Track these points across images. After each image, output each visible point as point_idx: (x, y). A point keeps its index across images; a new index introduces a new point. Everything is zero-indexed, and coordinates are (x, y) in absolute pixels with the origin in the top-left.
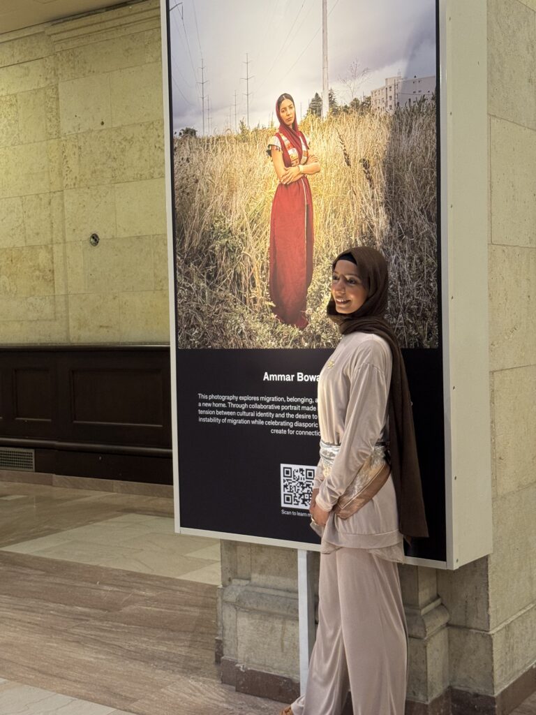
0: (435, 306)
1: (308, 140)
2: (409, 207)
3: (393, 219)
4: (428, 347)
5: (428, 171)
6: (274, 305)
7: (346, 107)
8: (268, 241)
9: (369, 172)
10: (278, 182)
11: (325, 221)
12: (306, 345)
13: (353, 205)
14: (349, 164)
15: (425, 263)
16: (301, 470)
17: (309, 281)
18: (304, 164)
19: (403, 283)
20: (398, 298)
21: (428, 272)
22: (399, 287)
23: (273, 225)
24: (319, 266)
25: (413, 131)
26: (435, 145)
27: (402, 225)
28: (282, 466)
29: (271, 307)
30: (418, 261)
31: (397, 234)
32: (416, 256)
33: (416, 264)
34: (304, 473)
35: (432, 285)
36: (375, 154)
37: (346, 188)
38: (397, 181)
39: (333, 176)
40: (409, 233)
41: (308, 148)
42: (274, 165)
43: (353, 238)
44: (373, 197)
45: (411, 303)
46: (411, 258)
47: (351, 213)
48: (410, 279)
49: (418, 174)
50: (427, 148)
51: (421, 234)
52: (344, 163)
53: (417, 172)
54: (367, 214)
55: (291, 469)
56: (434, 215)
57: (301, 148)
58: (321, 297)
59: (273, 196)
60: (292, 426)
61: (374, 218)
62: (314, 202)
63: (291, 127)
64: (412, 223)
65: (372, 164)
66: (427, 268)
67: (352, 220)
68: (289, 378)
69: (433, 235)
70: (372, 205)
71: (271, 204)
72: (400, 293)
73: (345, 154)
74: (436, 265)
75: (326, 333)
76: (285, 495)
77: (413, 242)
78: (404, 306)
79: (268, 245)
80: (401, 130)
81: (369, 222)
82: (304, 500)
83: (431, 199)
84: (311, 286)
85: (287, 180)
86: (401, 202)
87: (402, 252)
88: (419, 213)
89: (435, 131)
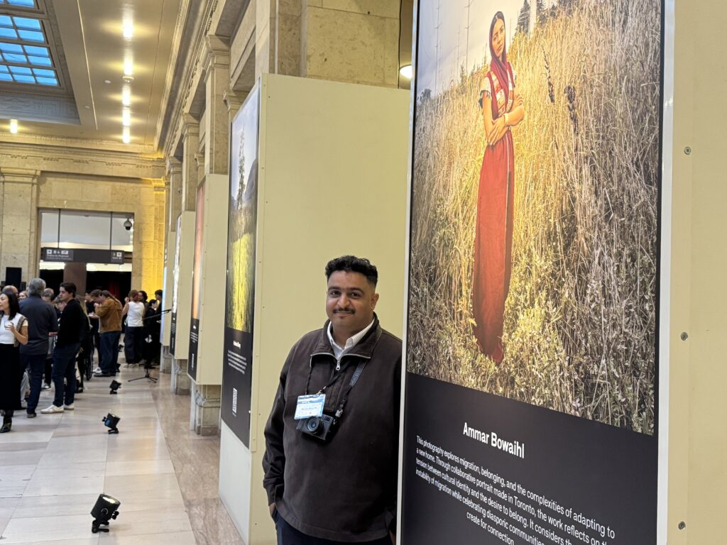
0: (651, 350)
1: (515, 73)
2: (621, 159)
3: (599, 184)
4: (640, 431)
5: (647, 86)
6: (476, 325)
7: (553, 8)
8: (474, 229)
9: (574, 108)
10: (486, 144)
11: (525, 195)
12: (501, 390)
13: (554, 165)
14: (552, 100)
15: (638, 266)
17: (506, 291)
18: (509, 112)
19: (609, 301)
20: (600, 326)
21: (643, 282)
22: (603, 307)
23: (479, 206)
24: (517, 267)
25: (630, 19)
26: (658, 38)
27: (611, 193)
30: (629, 260)
31: (603, 212)
32: (626, 252)
33: (627, 267)
35: (647, 307)
36: (582, 74)
37: (548, 138)
38: (606, 116)
39: (535, 123)
40: (618, 208)
41: (514, 86)
42: (484, 120)
43: (551, 220)
44: (576, 150)
45: (617, 339)
46: (619, 255)
47: (552, 179)
48: (617, 294)
49: (634, 95)
50: (647, 45)
51: (634, 208)
52: (548, 98)
53: (632, 93)
54: (569, 179)
56: (653, 171)
57: (508, 87)
58: (517, 317)
59: (481, 164)
60: (484, 516)
61: (576, 185)
62: (516, 168)
63: (500, 59)
64: (623, 190)
65: (577, 93)
66: (641, 274)
67: (551, 191)
68: (484, 439)
69: (652, 210)
70: (575, 163)
71: (479, 176)
72: (603, 319)
73: (550, 84)
74: (654, 270)
75: (520, 375)
77: (623, 225)
78: (609, 343)
79: (474, 236)
80: (614, 23)
81: (571, 192)
83: (651, 140)
84: (508, 299)
85: (494, 139)
86: (610, 153)
87: (608, 243)
88: (633, 169)
89: (659, 10)
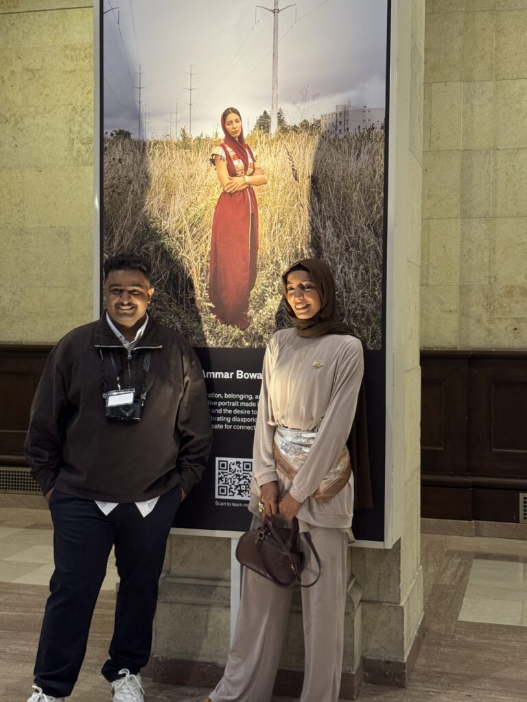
0: (380, 313)
1: (255, 154)
2: (357, 222)
3: (340, 232)
4: (372, 349)
5: (375, 191)
6: (213, 306)
7: (295, 126)
8: (209, 244)
9: (317, 188)
10: (221, 190)
11: (271, 230)
12: (247, 344)
13: (300, 216)
14: (296, 179)
15: (370, 273)
16: (238, 463)
17: (252, 285)
18: (250, 175)
19: (349, 290)
20: (343, 303)
21: (374, 282)
22: (345, 294)
23: (215, 229)
24: (263, 272)
25: (362, 155)
26: (383, 169)
27: (349, 238)
28: (218, 459)
29: (210, 308)
30: (363, 271)
31: (344, 246)
32: (361, 267)
33: (362, 274)
34: (241, 465)
35: (376, 293)
36: (323, 172)
37: (294, 201)
38: (345, 198)
39: (280, 189)
40: (356, 246)
41: (254, 161)
42: (218, 174)
43: (299, 247)
44: (320, 211)
45: (356, 309)
46: (357, 269)
47: (298, 223)
48: (355, 287)
49: (366, 193)
50: (375, 171)
51: (367, 247)
52: (292, 177)
53: (364, 192)
54: (314, 226)
55: (227, 462)
56: (380, 231)
57: (247, 160)
58: (264, 300)
59: (216, 203)
60: (229, 421)
61: (321, 230)
62: (260, 212)
63: (237, 139)
64: (359, 237)
65: (320, 181)
66: (372, 278)
67: (298, 231)
68: (227, 376)
69: (379, 249)
70: (319, 218)
71: (214, 210)
72: (345, 300)
73: (293, 170)
74: (381, 276)
75: (269, 334)
76: (219, 487)
77: (359, 254)
78: (349, 311)
79: (209, 249)
80: (349, 153)
81: (316, 233)
82: (240, 491)
83: (378, 216)
84: (254, 290)
85: (232, 189)
86: (348, 218)
87: (348, 262)
88: (366, 228)
89: (383, 157)
